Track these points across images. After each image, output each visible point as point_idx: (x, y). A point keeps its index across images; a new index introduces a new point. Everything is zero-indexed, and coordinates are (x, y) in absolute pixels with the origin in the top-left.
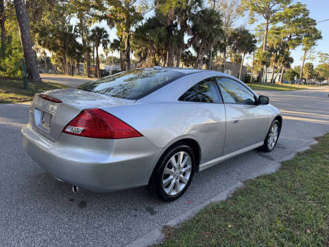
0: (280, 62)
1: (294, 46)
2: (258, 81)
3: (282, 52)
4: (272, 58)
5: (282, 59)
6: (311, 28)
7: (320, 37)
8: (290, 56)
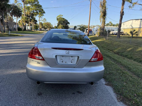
0: (32, 21)
1: (36, 15)
2: (25, 29)
3: (32, 17)
4: (29, 20)
5: (33, 20)
6: (41, 9)
7: (44, 13)
8: (36, 19)
